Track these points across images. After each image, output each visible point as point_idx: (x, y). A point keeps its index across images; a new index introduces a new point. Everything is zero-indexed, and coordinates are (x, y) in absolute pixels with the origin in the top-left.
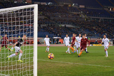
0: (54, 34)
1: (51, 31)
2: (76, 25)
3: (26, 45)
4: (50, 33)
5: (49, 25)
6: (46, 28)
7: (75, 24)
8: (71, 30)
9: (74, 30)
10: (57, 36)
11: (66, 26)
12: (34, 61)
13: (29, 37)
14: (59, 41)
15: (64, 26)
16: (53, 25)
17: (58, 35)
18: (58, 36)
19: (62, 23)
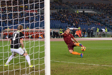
0: (69, 24)
1: (63, 19)
2: (99, 10)
3: (34, 40)
4: (62, 22)
5: (60, 11)
6: (56, 15)
7: (97, 8)
8: (92, 17)
9: (96, 17)
10: (72, 26)
11: (85, 12)
12: (45, 63)
13: (38, 28)
14: (76, 34)
15: (82, 12)
16: (66, 10)
17: (74, 24)
18: (74, 27)
19: (79, 8)
